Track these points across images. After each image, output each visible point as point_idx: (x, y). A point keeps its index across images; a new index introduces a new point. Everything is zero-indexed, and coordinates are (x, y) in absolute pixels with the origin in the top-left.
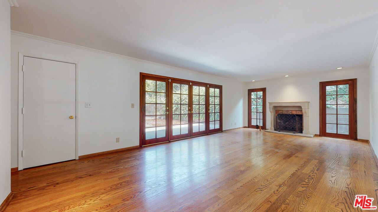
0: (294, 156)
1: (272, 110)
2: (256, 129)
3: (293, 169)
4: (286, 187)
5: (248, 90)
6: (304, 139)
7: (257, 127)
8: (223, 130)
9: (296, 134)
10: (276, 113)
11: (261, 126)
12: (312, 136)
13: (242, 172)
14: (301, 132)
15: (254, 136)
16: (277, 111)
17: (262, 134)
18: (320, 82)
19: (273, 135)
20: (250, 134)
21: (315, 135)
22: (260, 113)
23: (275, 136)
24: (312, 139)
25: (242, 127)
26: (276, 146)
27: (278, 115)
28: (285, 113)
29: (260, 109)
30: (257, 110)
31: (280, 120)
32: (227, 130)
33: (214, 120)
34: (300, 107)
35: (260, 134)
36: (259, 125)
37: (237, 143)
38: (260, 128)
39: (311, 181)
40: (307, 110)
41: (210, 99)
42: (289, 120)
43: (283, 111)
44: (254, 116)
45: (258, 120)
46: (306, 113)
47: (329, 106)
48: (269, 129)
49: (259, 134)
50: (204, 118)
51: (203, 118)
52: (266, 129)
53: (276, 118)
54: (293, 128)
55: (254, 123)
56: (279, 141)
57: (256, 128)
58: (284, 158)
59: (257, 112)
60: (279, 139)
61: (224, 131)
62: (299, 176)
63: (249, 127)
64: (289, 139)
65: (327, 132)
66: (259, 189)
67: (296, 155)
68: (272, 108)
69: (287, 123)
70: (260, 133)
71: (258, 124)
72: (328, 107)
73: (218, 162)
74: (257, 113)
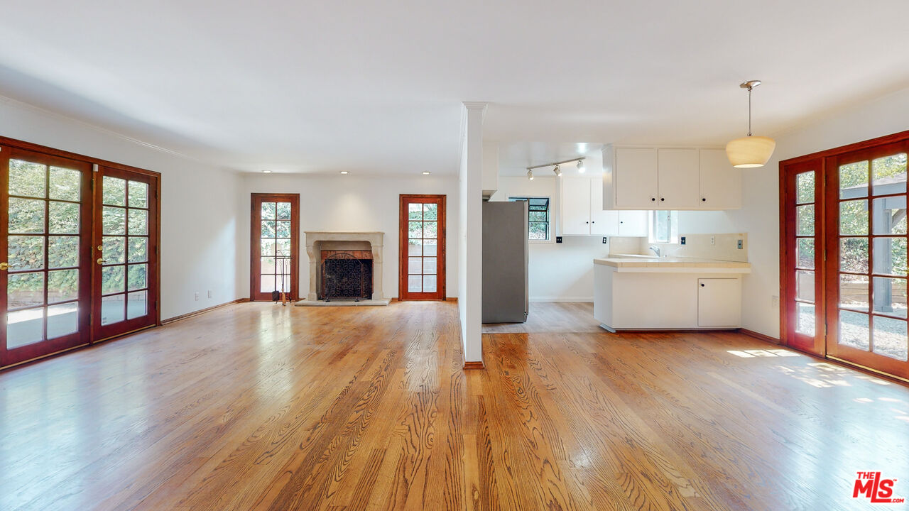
0: (351, 351)
1: (312, 251)
2: (273, 303)
3: (346, 381)
4: (325, 426)
5: (252, 194)
6: (374, 311)
7: (276, 296)
8: (162, 319)
9: (361, 303)
10: (322, 258)
11: (286, 294)
12: (387, 302)
13: (221, 430)
14: (370, 297)
15: (266, 322)
16: (323, 254)
17: (287, 313)
18: (400, 195)
19: (314, 313)
20: (255, 318)
21: (393, 299)
22: (284, 258)
23: (319, 314)
24: (387, 308)
25: (233, 302)
26: (318, 337)
27: (326, 263)
28: (340, 256)
29: (285, 248)
30: (276, 252)
31: (330, 273)
32: (179, 318)
33: (122, 289)
34: (368, 243)
35: (283, 315)
36: (281, 291)
37: (212, 350)
38: (284, 297)
39: (374, 394)
40: (379, 249)
41: (104, 213)
42: (349, 272)
43: (337, 252)
44: (266, 266)
45: (279, 278)
46: (377, 255)
47: (414, 241)
48: (307, 297)
49: (280, 313)
50: (76, 284)
51: (67, 285)
52: (298, 299)
53: (322, 270)
54: (354, 291)
55: (267, 286)
56: (325, 324)
57: (274, 300)
58: (330, 361)
59: (276, 256)
60: (326, 320)
61: (164, 321)
62: (353, 393)
63: (252, 299)
64: (347, 317)
65: (409, 291)
66: (267, 455)
67: (355, 349)
68: (313, 245)
69: (345, 280)
70: (284, 311)
71: (279, 289)
72: (412, 243)
73: (139, 428)
74: (276, 259)
